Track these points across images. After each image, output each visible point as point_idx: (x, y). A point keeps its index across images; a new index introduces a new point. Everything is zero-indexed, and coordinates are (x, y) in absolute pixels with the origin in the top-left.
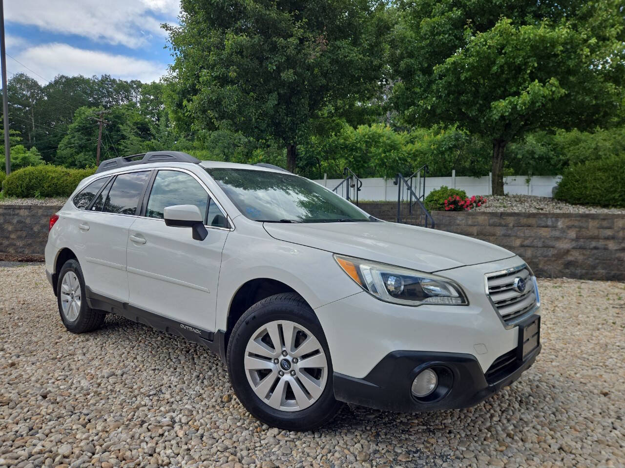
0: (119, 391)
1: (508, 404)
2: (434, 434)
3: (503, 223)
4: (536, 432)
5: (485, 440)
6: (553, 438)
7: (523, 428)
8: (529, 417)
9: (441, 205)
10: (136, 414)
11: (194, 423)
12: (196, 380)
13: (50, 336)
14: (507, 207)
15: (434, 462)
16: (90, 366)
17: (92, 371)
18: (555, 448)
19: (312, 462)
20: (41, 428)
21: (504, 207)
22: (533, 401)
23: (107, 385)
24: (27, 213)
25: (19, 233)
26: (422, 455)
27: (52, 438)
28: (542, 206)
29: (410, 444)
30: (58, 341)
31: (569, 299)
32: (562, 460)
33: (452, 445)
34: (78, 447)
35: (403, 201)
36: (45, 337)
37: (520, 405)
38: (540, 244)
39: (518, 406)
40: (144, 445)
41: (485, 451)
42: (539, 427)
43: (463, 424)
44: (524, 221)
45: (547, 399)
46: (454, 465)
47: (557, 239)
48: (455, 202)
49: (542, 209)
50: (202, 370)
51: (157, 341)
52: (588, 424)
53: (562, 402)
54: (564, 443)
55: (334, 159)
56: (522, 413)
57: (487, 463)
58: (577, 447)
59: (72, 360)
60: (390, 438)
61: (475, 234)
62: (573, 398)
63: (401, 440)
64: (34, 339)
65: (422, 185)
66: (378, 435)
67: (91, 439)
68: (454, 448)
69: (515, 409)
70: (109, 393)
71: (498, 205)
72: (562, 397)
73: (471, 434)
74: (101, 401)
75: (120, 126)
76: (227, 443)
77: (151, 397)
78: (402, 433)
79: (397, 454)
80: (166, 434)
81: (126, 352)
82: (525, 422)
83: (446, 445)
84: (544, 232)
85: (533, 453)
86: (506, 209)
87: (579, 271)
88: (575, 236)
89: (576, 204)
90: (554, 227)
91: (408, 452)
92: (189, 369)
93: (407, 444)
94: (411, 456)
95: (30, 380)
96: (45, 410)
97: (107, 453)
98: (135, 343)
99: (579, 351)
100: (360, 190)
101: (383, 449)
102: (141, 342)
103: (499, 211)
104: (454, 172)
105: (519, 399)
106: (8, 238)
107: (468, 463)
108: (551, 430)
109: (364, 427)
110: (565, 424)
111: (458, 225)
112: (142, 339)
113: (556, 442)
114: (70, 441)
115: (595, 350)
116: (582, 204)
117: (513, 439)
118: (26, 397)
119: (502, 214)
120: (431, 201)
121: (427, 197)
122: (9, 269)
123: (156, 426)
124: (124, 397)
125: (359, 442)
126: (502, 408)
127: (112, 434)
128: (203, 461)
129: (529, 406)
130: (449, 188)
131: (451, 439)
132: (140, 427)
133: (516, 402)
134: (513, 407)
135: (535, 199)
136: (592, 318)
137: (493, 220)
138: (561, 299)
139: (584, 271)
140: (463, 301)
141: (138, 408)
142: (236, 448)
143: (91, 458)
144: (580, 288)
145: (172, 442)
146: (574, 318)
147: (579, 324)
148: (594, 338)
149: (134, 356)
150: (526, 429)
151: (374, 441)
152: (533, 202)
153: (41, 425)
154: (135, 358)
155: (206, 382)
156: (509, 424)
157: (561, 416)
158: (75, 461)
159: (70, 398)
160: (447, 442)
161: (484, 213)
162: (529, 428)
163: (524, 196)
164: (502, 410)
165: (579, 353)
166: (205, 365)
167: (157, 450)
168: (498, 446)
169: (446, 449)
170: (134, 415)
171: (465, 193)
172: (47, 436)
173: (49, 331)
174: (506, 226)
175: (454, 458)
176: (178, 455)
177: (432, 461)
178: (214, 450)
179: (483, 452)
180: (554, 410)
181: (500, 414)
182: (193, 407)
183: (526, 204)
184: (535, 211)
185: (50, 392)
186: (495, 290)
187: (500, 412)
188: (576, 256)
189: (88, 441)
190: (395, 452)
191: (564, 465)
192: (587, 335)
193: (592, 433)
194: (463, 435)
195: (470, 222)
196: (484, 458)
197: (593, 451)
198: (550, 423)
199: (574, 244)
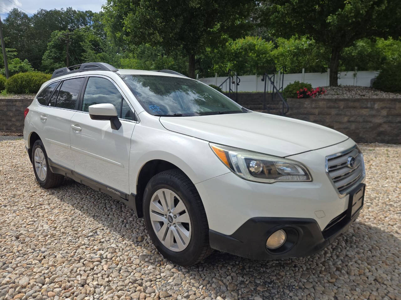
0: (68, 233)
1: (337, 243)
2: (284, 268)
3: (336, 105)
4: (358, 266)
5: (320, 273)
6: (370, 271)
7: (348, 262)
8: (352, 253)
9: (294, 94)
10: (77, 251)
11: (116, 259)
12: (121, 224)
13: (29, 190)
14: (340, 94)
15: (283, 291)
16: (51, 214)
17: (53, 218)
18: (371, 279)
19: (195, 291)
20: (11, 263)
21: (338, 94)
22: (356, 240)
23: (61, 228)
24: (21, 104)
25: (17, 117)
26: (274, 285)
27: (17, 272)
28: (364, 93)
29: (266, 275)
30: (33, 194)
31: (380, 159)
32: (377, 289)
33: (296, 277)
34: (33, 279)
35: (268, 92)
36: (26, 191)
37: (346, 244)
38: (361, 120)
39: (345, 245)
40: (79, 277)
41: (321, 283)
42: (360, 262)
43: (304, 259)
44: (351, 104)
45: (365, 239)
46: (298, 294)
47: (374, 116)
48: (304, 93)
49: (364, 96)
50: (126, 216)
51: (99, 194)
52: (395, 259)
53: (376, 241)
54: (378, 275)
55: (223, 63)
56: (348, 251)
57: (321, 292)
58: (388, 278)
59: (40, 209)
60: (252, 271)
61: (317, 114)
62: (384, 237)
63: (260, 273)
64: (19, 193)
65: (282, 80)
66: (244, 268)
67: (43, 272)
68: (298, 280)
69: (342, 247)
70: (61, 235)
71: (333, 93)
72: (376, 236)
73: (311, 268)
74: (55, 241)
75: (81, 43)
76: (137, 275)
77: (89, 238)
78: (261, 267)
79: (257, 285)
80: (95, 268)
81: (77, 203)
82: (350, 258)
83: (292, 277)
84: (364, 112)
85: (355, 284)
86: (339, 96)
87: (387, 138)
88: (386, 114)
89: (387, 92)
90: (372, 108)
91: (265, 283)
92: (118, 216)
93: (264, 276)
94: (267, 286)
95: (10, 225)
96: (17, 248)
97: (53, 284)
98: (84, 196)
99: (388, 199)
100: (239, 85)
101: (247, 281)
102: (88, 195)
103: (334, 98)
104: (303, 70)
105: (345, 238)
106: (10, 121)
107: (308, 293)
108: (368, 264)
109: (234, 262)
110: (378, 259)
111: (306, 108)
112: (89, 192)
113: (372, 275)
114: (29, 273)
115: (399, 198)
116: (392, 92)
117: (341, 272)
118: (5, 238)
119: (336, 100)
120: (287, 92)
121: (285, 89)
122: (10, 142)
123: (89, 261)
124: (71, 238)
125: (230, 275)
126: (333, 246)
127: (59, 268)
128: (118, 291)
129: (352, 245)
130: (300, 83)
131: (296, 272)
132: (78, 263)
133: (343, 241)
134: (341, 245)
135: (359, 88)
136: (396, 173)
137: (330, 104)
138: (374, 159)
139: (390, 138)
140: (308, 178)
141: (79, 247)
142: (142, 279)
143: (41, 288)
144: (388, 151)
145: (98, 275)
146: (384, 173)
147: (387, 178)
148: (398, 189)
149: (82, 206)
150: (351, 263)
151: (240, 274)
152: (358, 90)
153: (11, 261)
154: (83, 207)
155: (127, 226)
156: (338, 260)
157: (376, 252)
158: (29, 291)
159: (34, 239)
160: (293, 275)
161: (324, 100)
162: (352, 263)
163: (352, 86)
164: (333, 247)
165: (387, 201)
166: (128, 213)
167: (88, 282)
168: (330, 278)
169: (292, 280)
170: (75, 252)
171: (311, 86)
172: (14, 269)
173: (29, 187)
174: (339, 108)
175: (297, 288)
176: (101, 286)
177: (282, 290)
178: (127, 281)
179: (319, 283)
180: (370, 247)
181: (332, 251)
182: (117, 246)
183: (353, 92)
184: (359, 97)
185: (21, 234)
186: (332, 169)
187: (331, 250)
188: (386, 127)
189: (41, 274)
190: (255, 282)
191: (379, 294)
192: (393, 187)
193: (399, 267)
194: (305, 269)
195: (313, 106)
196: (320, 288)
197: (400, 283)
198: (368, 258)
199: (385, 119)
